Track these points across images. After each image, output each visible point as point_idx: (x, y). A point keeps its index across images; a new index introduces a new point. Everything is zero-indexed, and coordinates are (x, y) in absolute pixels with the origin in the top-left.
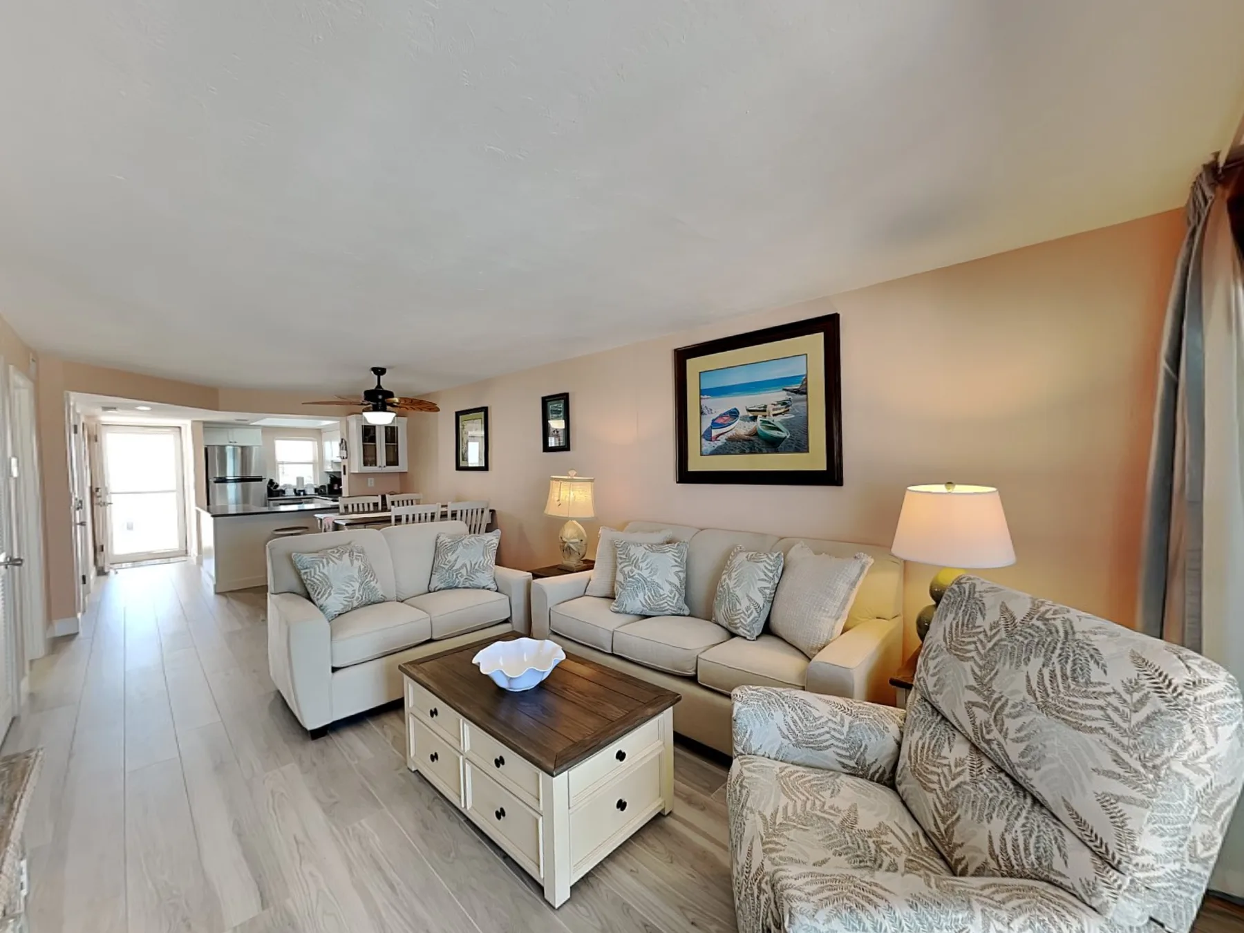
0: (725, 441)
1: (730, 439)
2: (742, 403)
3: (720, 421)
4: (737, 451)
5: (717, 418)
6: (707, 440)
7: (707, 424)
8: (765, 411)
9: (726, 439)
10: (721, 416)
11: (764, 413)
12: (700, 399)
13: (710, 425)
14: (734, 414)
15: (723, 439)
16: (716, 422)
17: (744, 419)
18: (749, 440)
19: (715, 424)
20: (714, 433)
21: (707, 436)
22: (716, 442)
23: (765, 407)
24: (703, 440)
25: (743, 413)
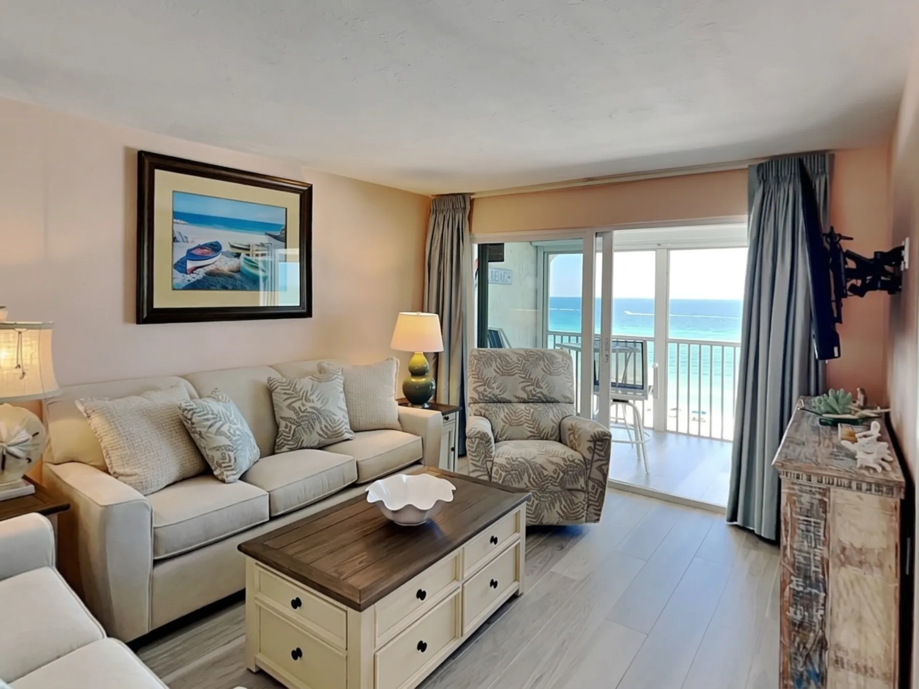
0: (204, 275)
1: (210, 274)
2: (226, 238)
3: (198, 252)
4: (218, 287)
5: (195, 249)
6: (181, 272)
7: (181, 254)
8: (249, 250)
9: (206, 274)
10: (201, 247)
11: (247, 252)
12: (173, 222)
13: (184, 254)
14: (215, 248)
15: (201, 273)
16: (192, 252)
17: (226, 254)
18: (230, 277)
19: (191, 255)
20: (190, 265)
21: (180, 266)
22: (192, 275)
23: (249, 246)
24: (175, 271)
25: (225, 248)
